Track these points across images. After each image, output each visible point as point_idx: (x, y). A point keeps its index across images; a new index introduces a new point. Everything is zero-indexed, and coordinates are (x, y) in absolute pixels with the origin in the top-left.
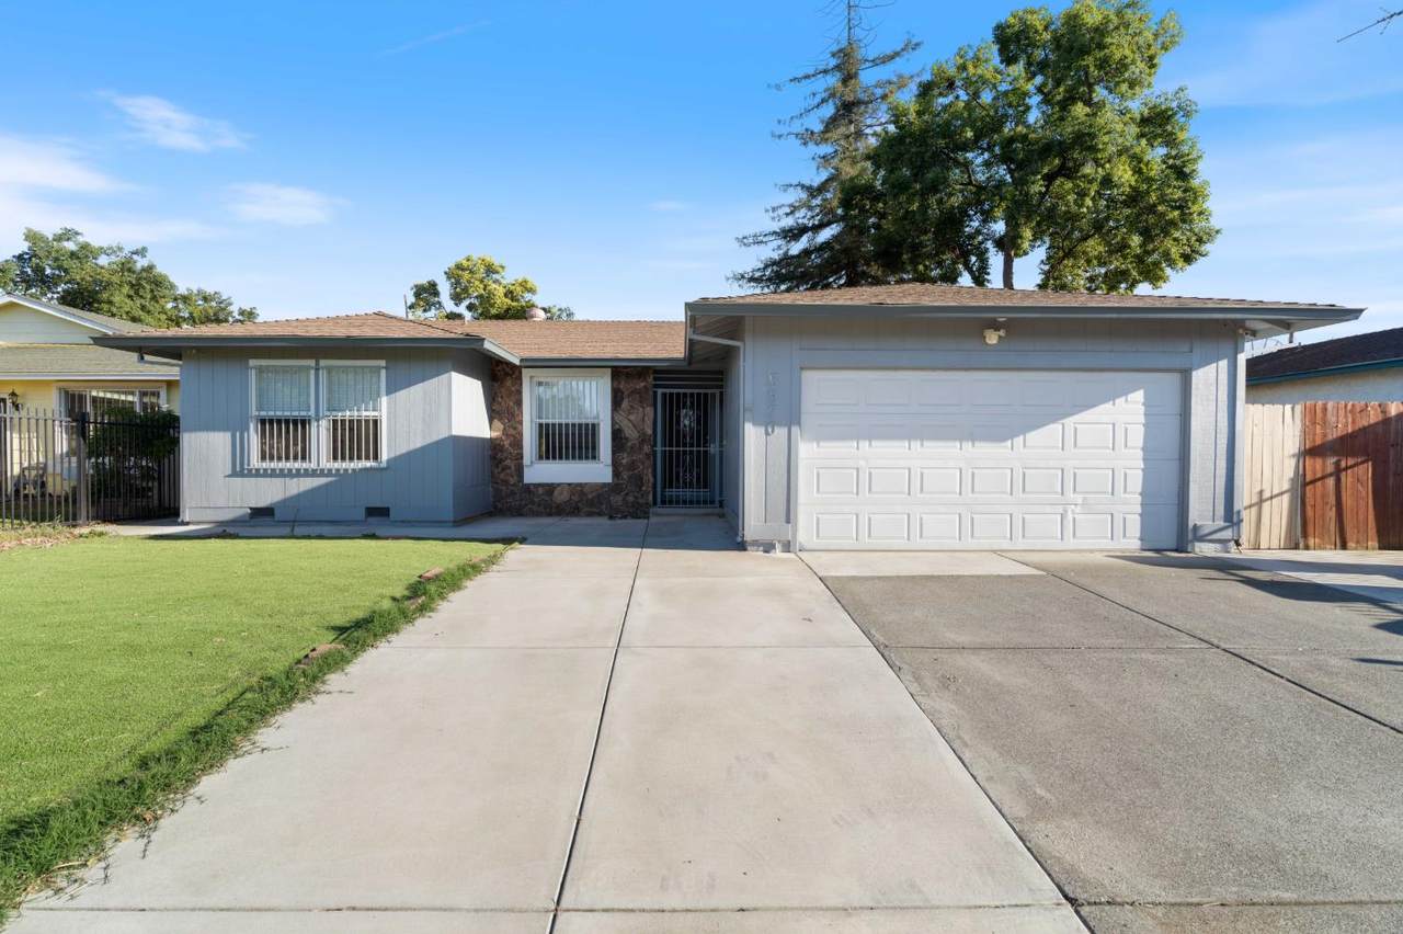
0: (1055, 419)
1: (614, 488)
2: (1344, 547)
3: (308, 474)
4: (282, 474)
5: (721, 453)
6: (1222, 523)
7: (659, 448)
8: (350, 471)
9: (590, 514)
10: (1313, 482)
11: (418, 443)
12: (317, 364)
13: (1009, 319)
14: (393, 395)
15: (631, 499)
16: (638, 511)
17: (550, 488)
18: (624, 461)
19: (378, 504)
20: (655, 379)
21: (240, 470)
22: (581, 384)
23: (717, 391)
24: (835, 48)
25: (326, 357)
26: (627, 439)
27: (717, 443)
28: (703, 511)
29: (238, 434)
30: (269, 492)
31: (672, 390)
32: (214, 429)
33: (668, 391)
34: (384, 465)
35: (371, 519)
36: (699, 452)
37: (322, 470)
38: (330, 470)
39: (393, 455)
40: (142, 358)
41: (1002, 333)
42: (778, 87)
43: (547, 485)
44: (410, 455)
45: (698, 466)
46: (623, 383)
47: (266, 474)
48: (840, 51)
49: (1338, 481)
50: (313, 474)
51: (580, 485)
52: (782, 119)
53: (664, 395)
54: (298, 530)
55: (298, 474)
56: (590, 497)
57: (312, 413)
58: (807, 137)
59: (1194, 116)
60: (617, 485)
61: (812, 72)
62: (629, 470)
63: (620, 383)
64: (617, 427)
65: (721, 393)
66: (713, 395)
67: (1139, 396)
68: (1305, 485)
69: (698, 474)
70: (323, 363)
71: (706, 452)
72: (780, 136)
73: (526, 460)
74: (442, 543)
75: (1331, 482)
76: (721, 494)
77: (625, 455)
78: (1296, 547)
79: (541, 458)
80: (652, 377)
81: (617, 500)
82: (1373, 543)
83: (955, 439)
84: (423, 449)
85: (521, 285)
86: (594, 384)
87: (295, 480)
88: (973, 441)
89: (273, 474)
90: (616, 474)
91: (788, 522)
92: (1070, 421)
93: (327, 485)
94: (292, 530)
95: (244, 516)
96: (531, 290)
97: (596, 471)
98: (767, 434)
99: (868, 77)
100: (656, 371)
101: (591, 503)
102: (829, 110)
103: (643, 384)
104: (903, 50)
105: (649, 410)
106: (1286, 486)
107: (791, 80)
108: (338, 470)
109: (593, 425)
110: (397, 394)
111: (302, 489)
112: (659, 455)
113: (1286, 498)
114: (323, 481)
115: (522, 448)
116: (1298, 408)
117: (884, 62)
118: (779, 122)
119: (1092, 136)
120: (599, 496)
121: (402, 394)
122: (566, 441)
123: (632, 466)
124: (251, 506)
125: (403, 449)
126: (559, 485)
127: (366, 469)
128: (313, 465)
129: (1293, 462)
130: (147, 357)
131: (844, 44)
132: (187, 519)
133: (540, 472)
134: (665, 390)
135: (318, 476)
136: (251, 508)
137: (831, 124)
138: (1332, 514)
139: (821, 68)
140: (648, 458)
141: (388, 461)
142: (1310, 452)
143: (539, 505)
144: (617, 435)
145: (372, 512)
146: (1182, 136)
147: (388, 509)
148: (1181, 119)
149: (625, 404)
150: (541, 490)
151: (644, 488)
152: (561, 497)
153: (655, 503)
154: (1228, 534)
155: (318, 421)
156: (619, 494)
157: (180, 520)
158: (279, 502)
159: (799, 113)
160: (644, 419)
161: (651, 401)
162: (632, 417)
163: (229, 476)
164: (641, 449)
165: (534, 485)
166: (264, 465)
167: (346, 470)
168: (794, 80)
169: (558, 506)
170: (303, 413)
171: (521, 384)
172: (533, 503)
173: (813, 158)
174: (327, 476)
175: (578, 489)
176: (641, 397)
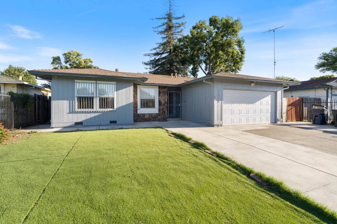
0: (259, 100)
1: (159, 114)
2: (292, 121)
3: (93, 112)
4: (85, 112)
5: (181, 106)
6: (281, 118)
7: (168, 105)
8: (106, 111)
9: (153, 121)
10: (289, 111)
11: (124, 104)
12: (96, 82)
13: (256, 82)
14: (118, 91)
15: (163, 117)
16: (164, 120)
17: (144, 115)
18: (161, 108)
19: (113, 120)
20: (168, 89)
21: (72, 111)
22: (146, 89)
23: (180, 92)
24: (166, 13)
25: (99, 80)
26: (162, 103)
27: (180, 104)
28: (178, 119)
29: (71, 101)
30: (81, 118)
31: (171, 92)
32: (63, 99)
33: (170, 92)
34: (115, 110)
35: (111, 124)
36: (177, 106)
37: (98, 111)
38: (100, 111)
39: (117, 107)
40: (37, 78)
41: (255, 84)
42: (153, 19)
43: (143, 114)
44: (122, 107)
45: (177, 109)
46: (161, 89)
47: (80, 112)
48: (168, 14)
49: (291, 110)
50: (95, 112)
51: (151, 114)
52: (154, 27)
53: (169, 93)
54: (101, 128)
55: (90, 112)
56: (153, 117)
57: (95, 96)
58: (162, 32)
59: (245, 43)
60: (160, 114)
61: (161, 17)
62: (162, 110)
63: (160, 90)
64: (160, 100)
65: (181, 93)
66: (179, 93)
67: (270, 96)
68: (288, 111)
69: (177, 111)
70: (98, 82)
71: (178, 106)
72: (155, 31)
73: (138, 108)
74: (143, 129)
75: (290, 110)
76: (181, 115)
77: (161, 107)
78: (287, 122)
79: (142, 107)
80: (167, 88)
81: (159, 117)
82: (295, 120)
83: (246, 103)
84: (126, 105)
85: (89, 60)
86: (154, 89)
87: (89, 114)
88: (248, 104)
89: (83, 112)
90: (159, 111)
91: (221, 120)
92: (261, 100)
93: (99, 115)
94: (99, 128)
95: (73, 125)
96: (91, 62)
97: (155, 111)
98: (218, 102)
99: (174, 21)
100: (168, 87)
101: (154, 118)
102: (165, 27)
103: (165, 90)
104: (182, 17)
105: (167, 96)
106: (286, 111)
107: (156, 19)
108: (102, 111)
109: (154, 99)
110: (119, 91)
111: (91, 116)
112: (168, 106)
113: (286, 113)
114: (98, 114)
115: (137, 105)
116: (287, 98)
117: (177, 19)
118: (153, 28)
119: (230, 44)
120: (155, 117)
121: (120, 91)
122: (147, 103)
123: (163, 109)
124: (75, 122)
125: (120, 105)
126: (146, 114)
127: (111, 111)
128: (95, 110)
129: (286, 107)
130: (38, 78)
131: (169, 13)
132: (53, 126)
133: (141, 111)
134: (169, 92)
135: (96, 113)
136: (75, 123)
137: (166, 30)
138: (291, 116)
139: (163, 17)
140: (166, 107)
141: (116, 109)
142: (288, 106)
143: (141, 119)
144: (160, 102)
145: (111, 122)
146: (243, 46)
147: (116, 121)
148: (242, 42)
149: (161, 94)
150: (142, 115)
151: (165, 114)
152: (147, 117)
153: (168, 118)
154: (281, 120)
155: (96, 98)
156: (160, 116)
157: (51, 127)
158: (84, 121)
159: (157, 26)
160: (165, 98)
161: (167, 94)
162: (163, 98)
163: (68, 113)
164: (165, 105)
165: (140, 114)
166: (80, 110)
167: (104, 111)
168: (157, 19)
169: (146, 119)
170: (92, 96)
171: (137, 89)
172: (140, 118)
173: (162, 38)
174: (99, 113)
175: (150, 115)
176: (165, 93)
